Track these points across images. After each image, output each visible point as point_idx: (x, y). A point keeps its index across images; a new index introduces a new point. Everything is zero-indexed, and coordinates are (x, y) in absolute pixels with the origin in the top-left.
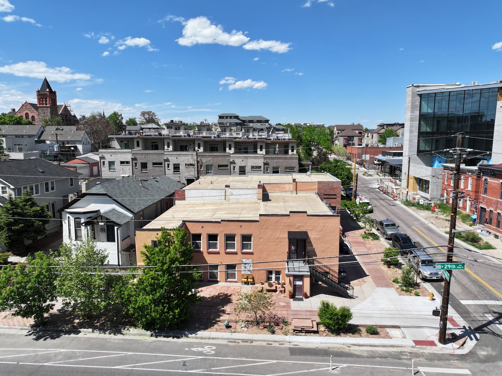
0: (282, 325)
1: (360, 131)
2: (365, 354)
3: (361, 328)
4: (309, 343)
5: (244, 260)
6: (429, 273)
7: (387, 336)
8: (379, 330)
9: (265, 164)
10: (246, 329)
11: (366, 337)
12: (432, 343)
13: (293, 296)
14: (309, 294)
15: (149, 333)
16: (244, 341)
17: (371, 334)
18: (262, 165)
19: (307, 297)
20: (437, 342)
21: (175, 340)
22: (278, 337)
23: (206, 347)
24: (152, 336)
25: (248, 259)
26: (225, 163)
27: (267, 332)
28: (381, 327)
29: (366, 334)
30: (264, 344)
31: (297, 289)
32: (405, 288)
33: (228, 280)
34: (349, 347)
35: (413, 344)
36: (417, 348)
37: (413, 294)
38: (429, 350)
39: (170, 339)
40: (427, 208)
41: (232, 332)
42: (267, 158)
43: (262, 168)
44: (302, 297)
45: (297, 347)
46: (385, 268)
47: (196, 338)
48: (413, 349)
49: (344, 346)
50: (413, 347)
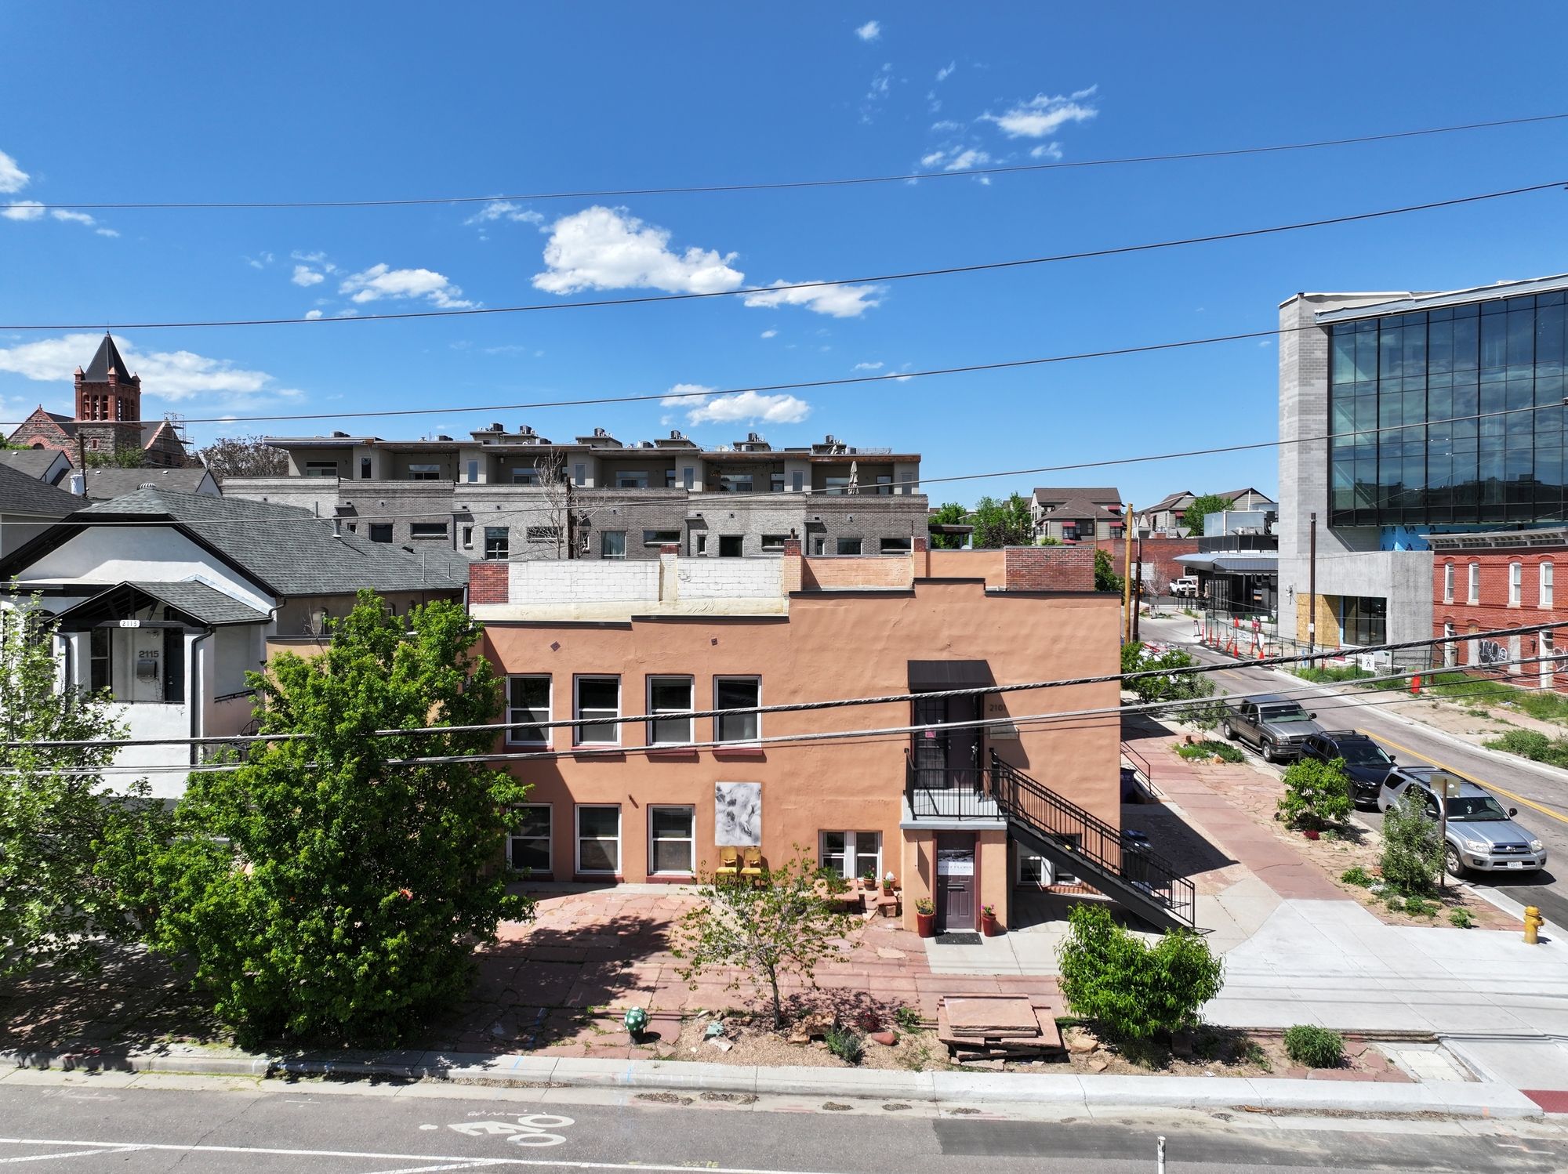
0: (891, 1029)
1: (1114, 507)
2: (1312, 1148)
3: (1261, 1042)
4: (1026, 1100)
5: (725, 787)
6: (1491, 844)
7: (1388, 1072)
8: (1349, 1049)
9: (810, 527)
10: (725, 1045)
11: (1289, 1074)
13: (933, 926)
14: (1002, 919)
15: (262, 1061)
16: (711, 1092)
17: (1316, 1065)
18: (801, 533)
19: (994, 930)
21: (385, 1089)
23: (526, 1120)
24: (270, 1074)
25: (742, 780)
26: (670, 525)
27: (824, 1056)
28: (1350, 1035)
29: (1287, 1063)
30: (815, 1105)
31: (952, 897)
32: (1403, 901)
33: (660, 873)
34: (1227, 1117)
35: (1534, 1108)
36: (1551, 1122)
37: (1445, 921)
39: (362, 1088)
41: (658, 1057)
42: (818, 506)
43: (801, 543)
44: (973, 931)
45: (972, 1117)
46: (1298, 840)
47: (486, 1082)
48: (1536, 1127)
49: (1199, 1115)
50: (1531, 1118)
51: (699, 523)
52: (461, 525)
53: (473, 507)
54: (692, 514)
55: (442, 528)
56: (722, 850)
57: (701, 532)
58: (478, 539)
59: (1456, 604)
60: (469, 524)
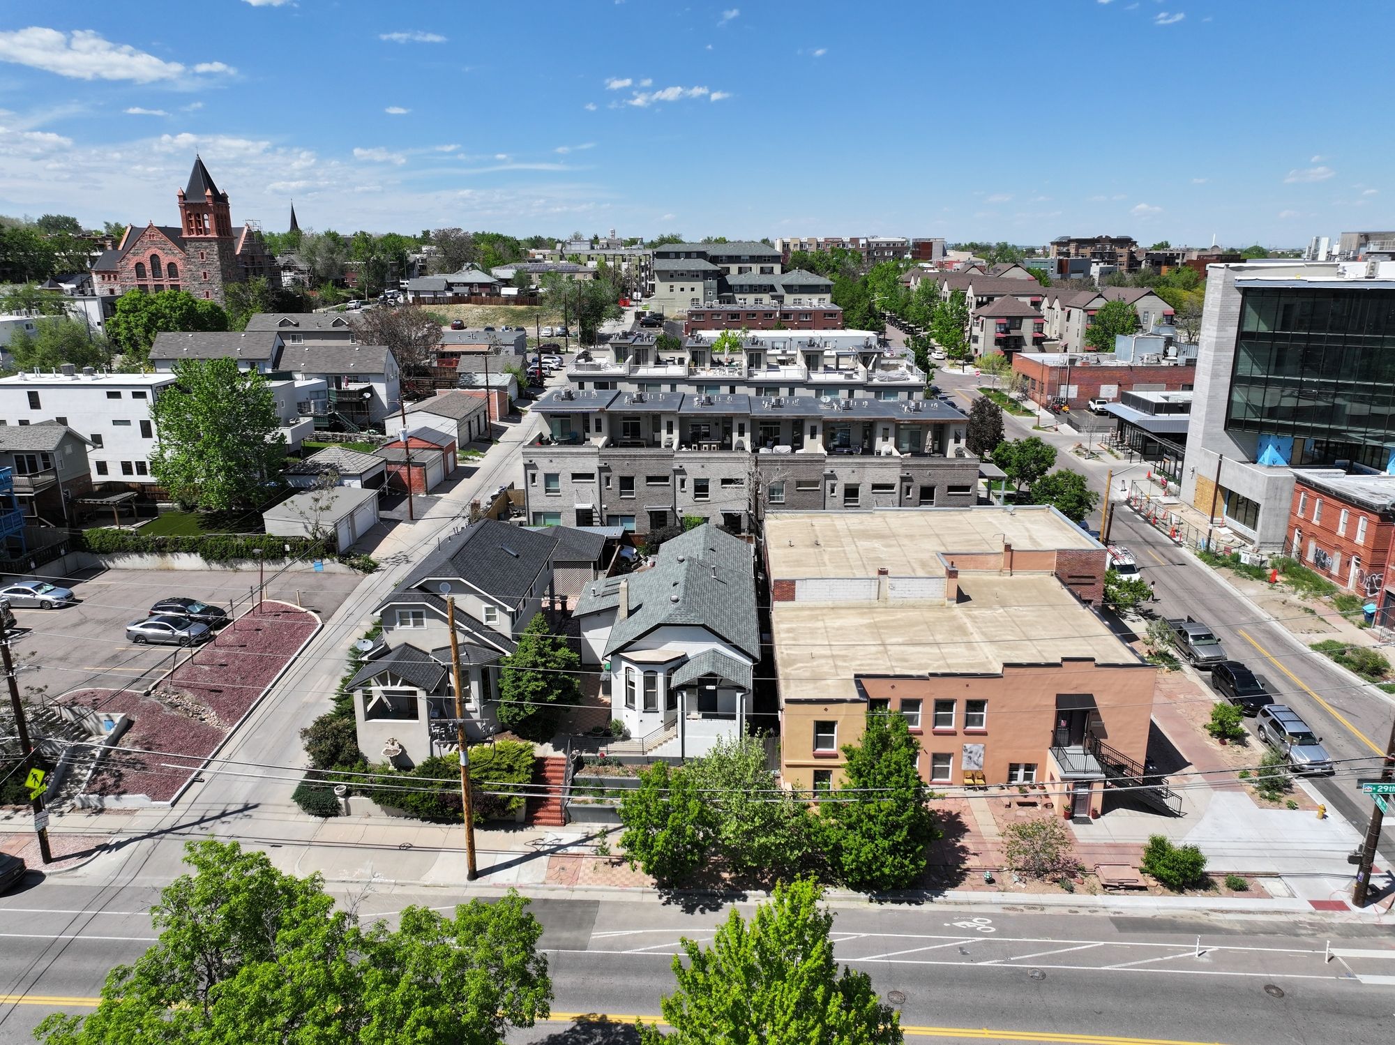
0: (1079, 875)
1: (1035, 299)
2: (1238, 927)
3: (1215, 879)
4: (1137, 907)
5: (968, 746)
6: (1308, 760)
7: (1263, 894)
8: (1248, 881)
9: (903, 479)
10: (1023, 886)
11: (1228, 895)
12: (1341, 906)
13: (1070, 815)
14: (1099, 812)
15: (862, 895)
16: (1032, 907)
17: (1236, 890)
18: (897, 482)
19: (1096, 816)
20: (1349, 903)
21: (914, 907)
22: (1080, 898)
23: (975, 920)
24: (871, 901)
25: (976, 743)
26: (814, 477)
27: (1060, 889)
28: (1248, 875)
29: (1226, 889)
30: (1065, 911)
31: (1078, 802)
32: (1267, 794)
33: (935, 780)
34: (1207, 914)
35: (1312, 908)
36: (1318, 914)
37: (1285, 806)
38: (1338, 918)
39: (905, 906)
40: (1256, 572)
41: (999, 891)
42: (909, 466)
43: (897, 489)
44: (1085, 815)
45: (1121, 915)
46: (1214, 743)
47: (947, 903)
48: (1313, 917)
49: (1198, 914)
50: (1311, 913)
51: (832, 476)
52: (678, 478)
53: (686, 466)
54: (827, 471)
55: (666, 479)
56: (965, 771)
57: (833, 482)
58: (690, 485)
59: (1304, 519)
60: (684, 477)
